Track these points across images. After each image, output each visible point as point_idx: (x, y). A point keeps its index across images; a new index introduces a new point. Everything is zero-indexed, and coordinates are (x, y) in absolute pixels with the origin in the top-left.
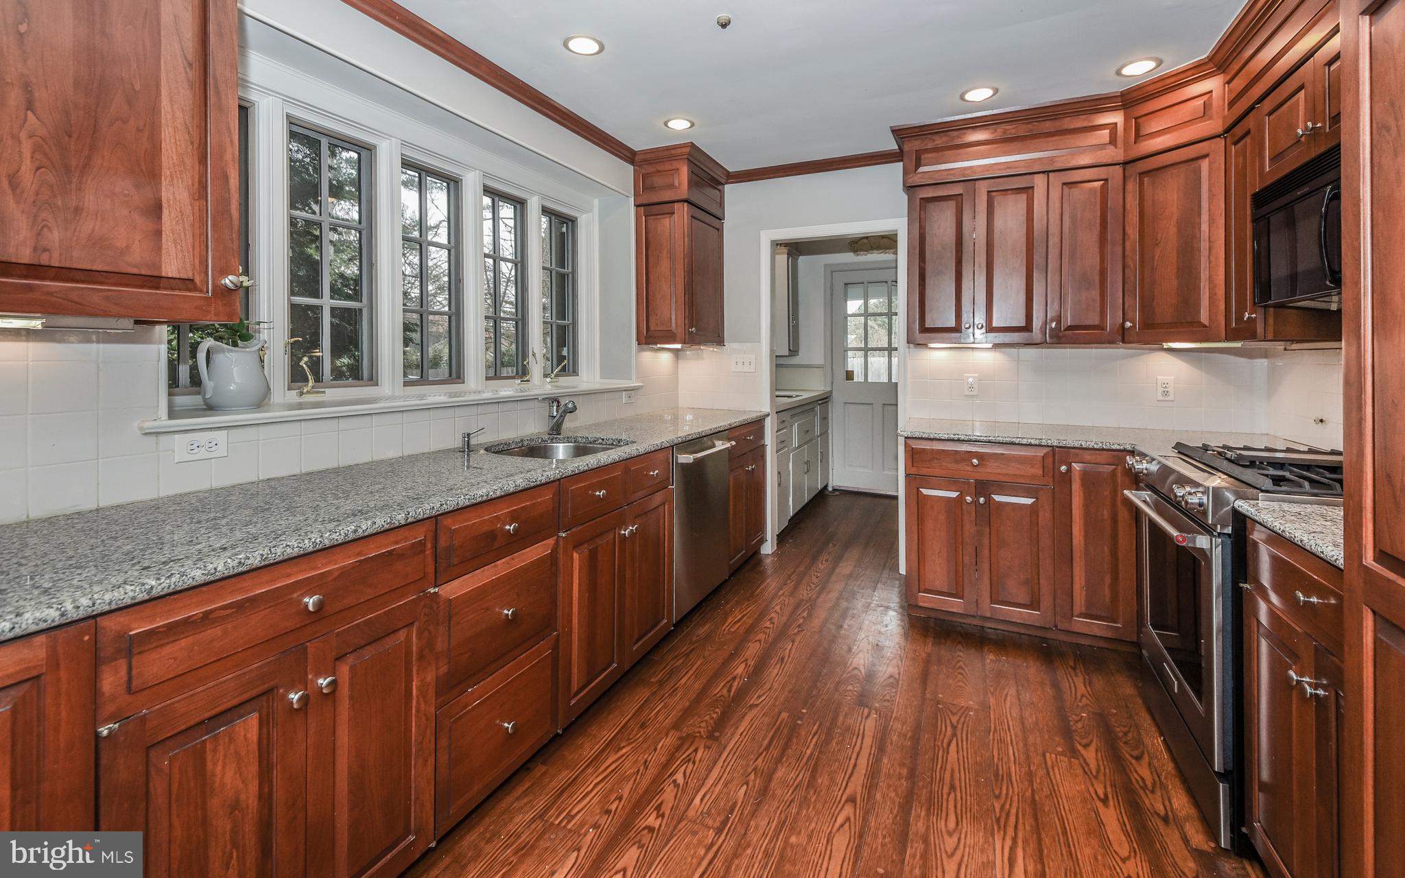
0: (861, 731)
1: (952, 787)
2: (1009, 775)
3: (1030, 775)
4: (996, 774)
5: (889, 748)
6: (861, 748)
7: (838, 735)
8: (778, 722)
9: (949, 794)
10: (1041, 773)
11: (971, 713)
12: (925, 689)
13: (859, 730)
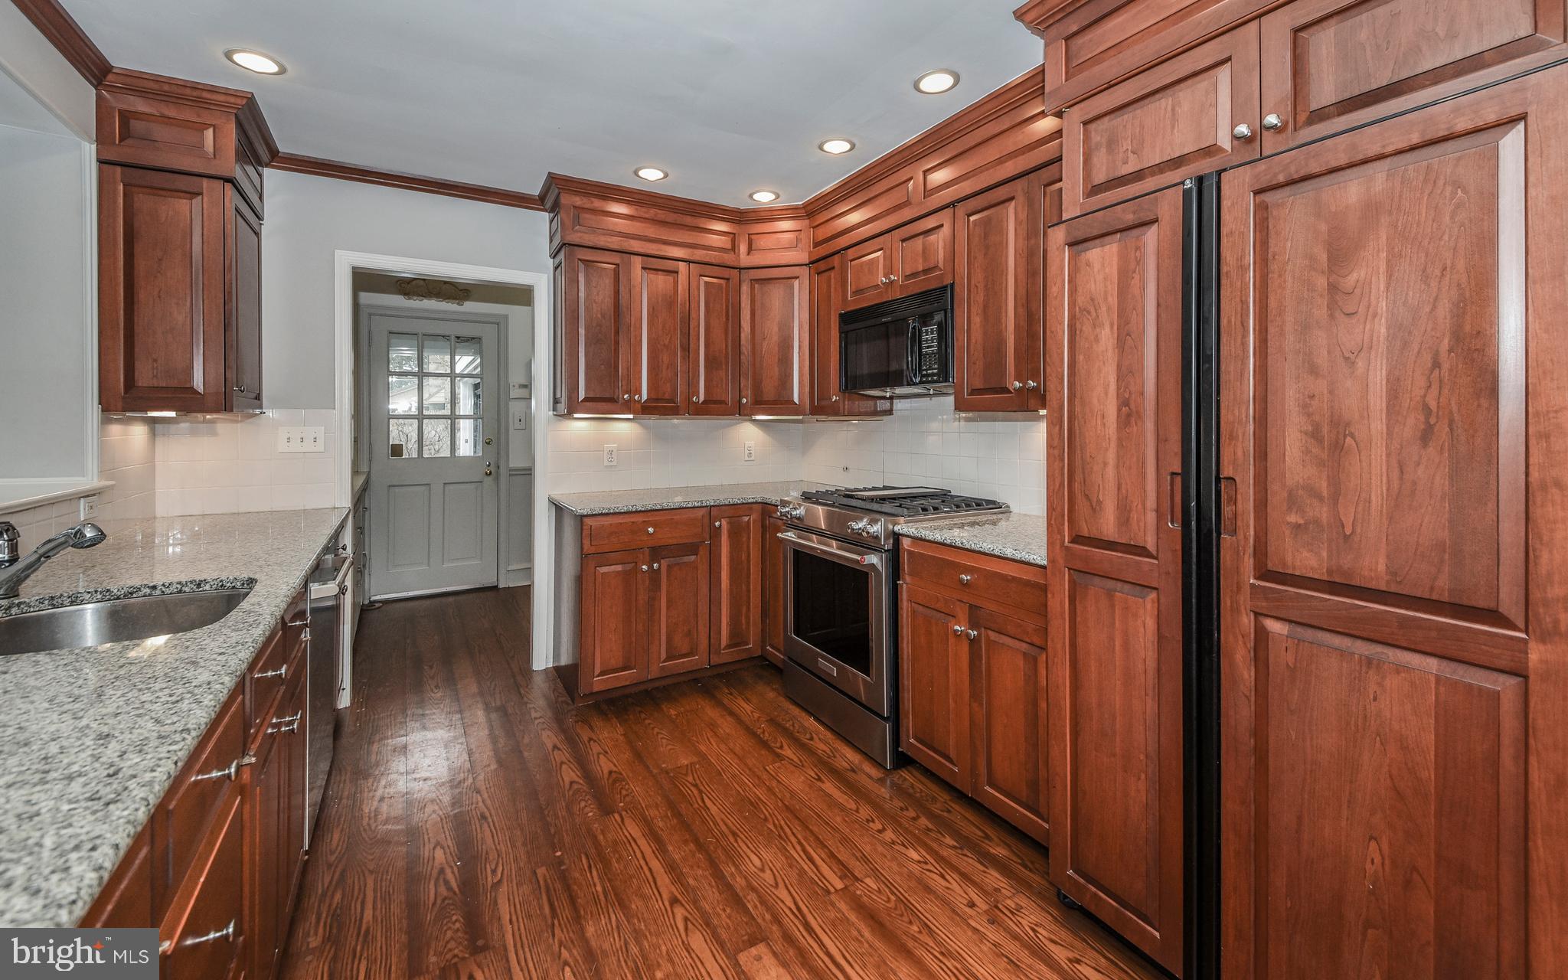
0: (629, 838)
1: (734, 834)
2: (760, 799)
3: (770, 789)
4: (752, 803)
5: (664, 836)
6: (642, 852)
7: (612, 855)
8: (542, 882)
9: (736, 841)
10: (774, 784)
11: (697, 766)
12: (648, 767)
13: (626, 836)
